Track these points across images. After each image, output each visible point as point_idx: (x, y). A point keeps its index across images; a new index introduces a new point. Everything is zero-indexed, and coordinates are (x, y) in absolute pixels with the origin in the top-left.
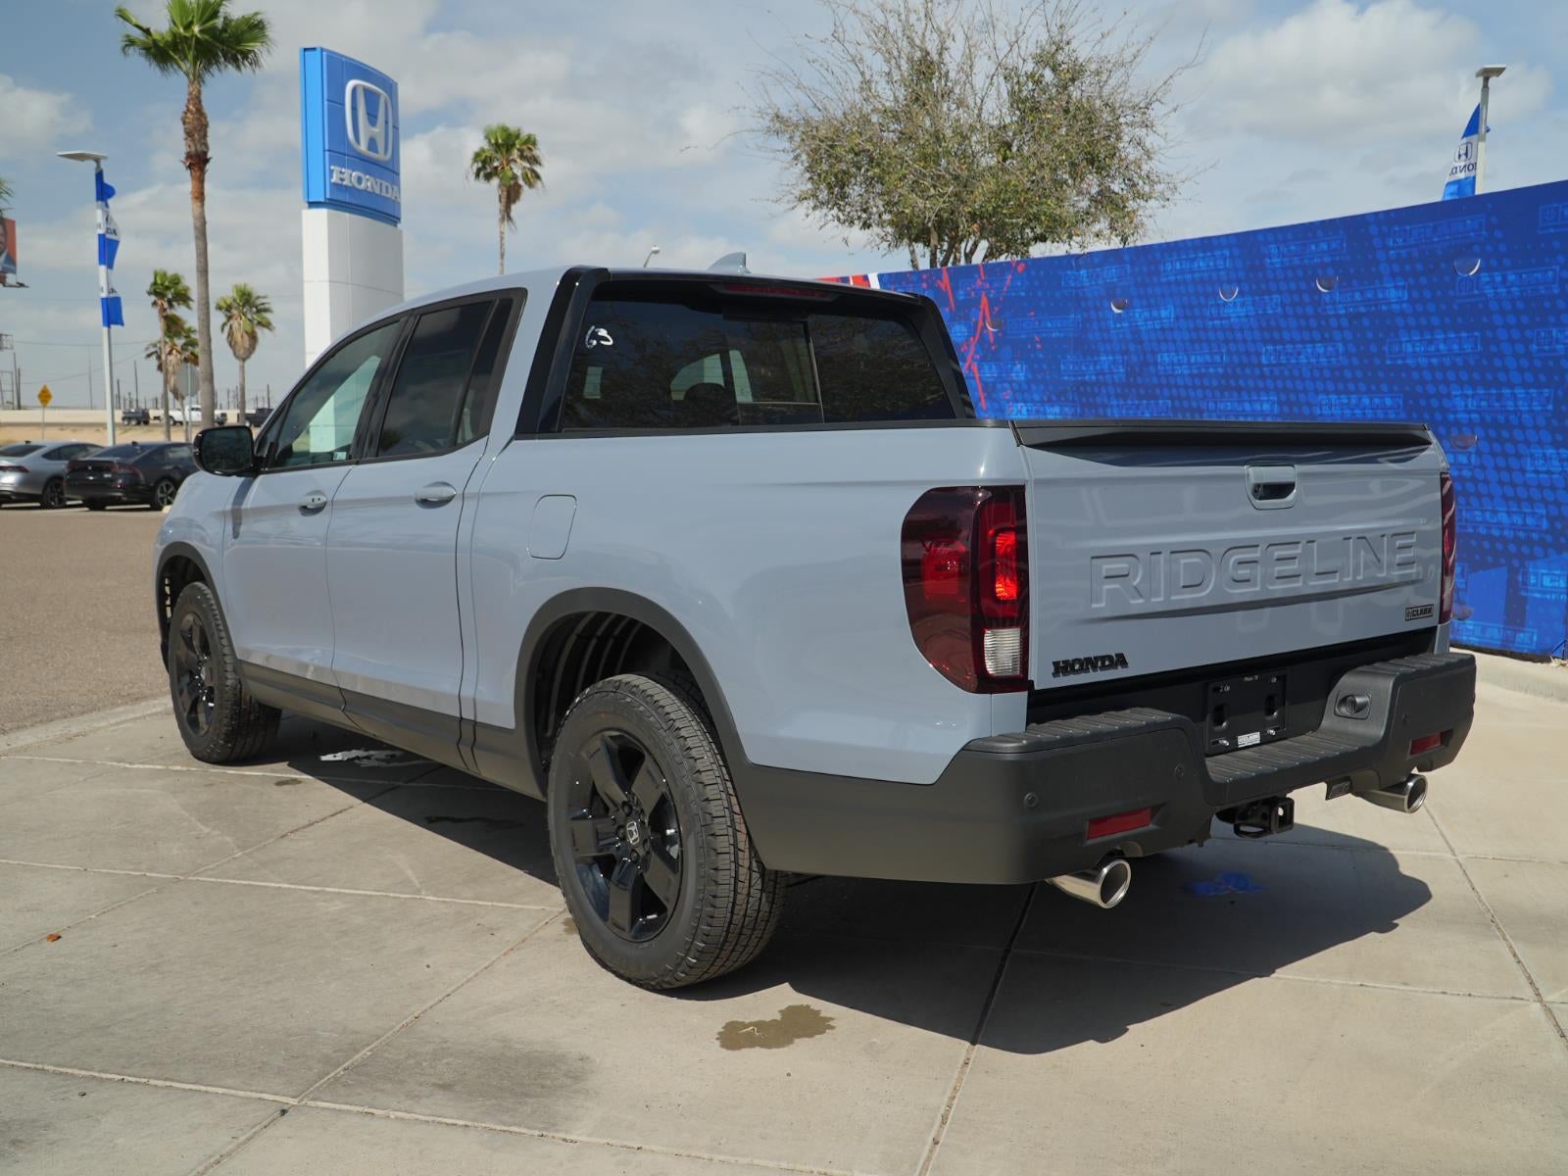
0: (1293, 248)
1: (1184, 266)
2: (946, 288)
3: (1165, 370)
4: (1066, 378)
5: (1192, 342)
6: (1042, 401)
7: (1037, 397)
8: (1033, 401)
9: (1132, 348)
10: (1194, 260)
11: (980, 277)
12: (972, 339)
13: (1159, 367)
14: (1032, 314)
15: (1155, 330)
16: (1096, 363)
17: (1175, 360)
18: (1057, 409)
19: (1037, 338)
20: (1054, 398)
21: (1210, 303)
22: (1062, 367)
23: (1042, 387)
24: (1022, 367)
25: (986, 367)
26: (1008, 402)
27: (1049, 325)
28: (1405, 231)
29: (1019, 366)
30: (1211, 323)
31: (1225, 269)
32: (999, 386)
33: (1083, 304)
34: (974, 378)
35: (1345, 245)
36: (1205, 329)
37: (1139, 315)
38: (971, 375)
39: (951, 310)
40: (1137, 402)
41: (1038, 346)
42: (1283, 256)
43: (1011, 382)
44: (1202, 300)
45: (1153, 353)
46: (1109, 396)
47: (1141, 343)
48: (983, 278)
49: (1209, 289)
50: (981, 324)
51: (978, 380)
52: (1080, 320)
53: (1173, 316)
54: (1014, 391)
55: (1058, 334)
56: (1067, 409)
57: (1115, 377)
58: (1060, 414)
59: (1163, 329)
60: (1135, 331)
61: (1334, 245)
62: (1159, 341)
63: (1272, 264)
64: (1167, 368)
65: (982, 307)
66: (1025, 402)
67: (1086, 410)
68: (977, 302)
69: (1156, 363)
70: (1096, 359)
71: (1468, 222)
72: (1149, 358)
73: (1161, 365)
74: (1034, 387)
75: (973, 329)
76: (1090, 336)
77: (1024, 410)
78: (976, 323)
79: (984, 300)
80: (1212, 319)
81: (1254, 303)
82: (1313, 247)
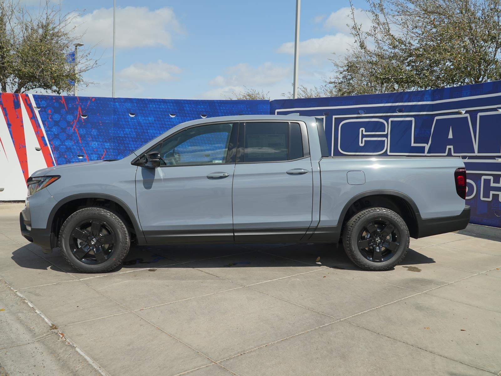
0: (193, 106)
1: (156, 106)
2: (63, 102)
3: (151, 135)
4: (111, 135)
5: (161, 127)
6: (103, 141)
7: (101, 140)
8: (99, 141)
9: (138, 128)
10: (160, 105)
11: (77, 101)
12: (75, 120)
13: (149, 134)
14: (98, 114)
15: (147, 123)
16: (123, 131)
17: (155, 132)
18: (109, 144)
19: (100, 122)
20: (107, 141)
21: (166, 117)
22: (110, 131)
23: (103, 137)
24: (95, 131)
25: (81, 130)
26: (90, 141)
27: (105, 118)
28: (225, 106)
29: (94, 130)
30: (167, 123)
31: (171, 109)
32: (87, 136)
33: (118, 113)
34: (76, 133)
35: (208, 107)
36: (165, 124)
37: (141, 119)
38: (75, 132)
39: (66, 110)
40: (141, 143)
41: (101, 124)
42: (190, 108)
43: (91, 135)
44: (164, 116)
45: (147, 130)
46: (130, 141)
47: (142, 126)
48: (79, 101)
49: (166, 114)
50: (78, 116)
51: (78, 134)
52: (116, 118)
53: (153, 120)
54: (92, 137)
55: (108, 121)
56: (112, 144)
57: (132, 136)
58: (110, 146)
59: (150, 123)
60: (139, 123)
61: (205, 107)
62: (148, 127)
63: (186, 109)
64: (152, 134)
65: (79, 110)
66: (97, 141)
67: (120, 145)
68: (77, 109)
69: (148, 133)
70: (124, 130)
71: (242, 106)
72: (145, 131)
73: (150, 133)
74: (100, 137)
75: (75, 117)
76: (121, 123)
77: (96, 144)
78: (77, 115)
79: (79, 108)
80: (168, 122)
81: (181, 119)
82: (199, 106)
